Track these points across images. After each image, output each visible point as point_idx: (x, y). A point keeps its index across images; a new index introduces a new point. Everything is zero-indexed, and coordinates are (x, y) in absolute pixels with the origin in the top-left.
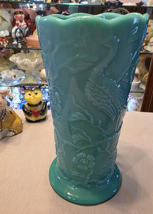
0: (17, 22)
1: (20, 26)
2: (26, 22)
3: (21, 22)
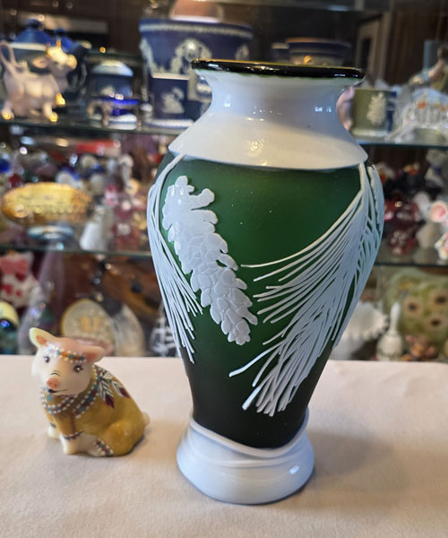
0: (8, 279)
1: (19, 293)
3: (21, 278)
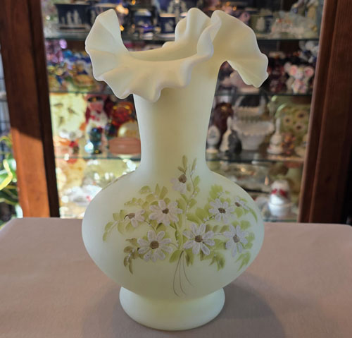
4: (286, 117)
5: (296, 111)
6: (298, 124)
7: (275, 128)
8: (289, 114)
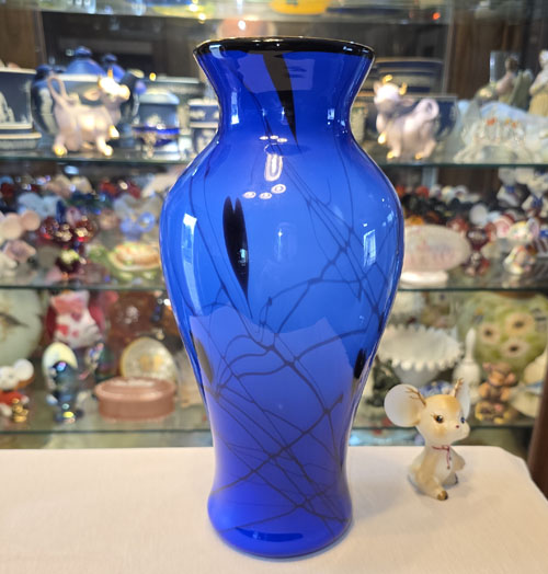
0: (63, 320)
1: (75, 334)
2: (93, 316)
3: (77, 317)
4: (484, 326)
5: (506, 312)
6: (512, 342)
7: (464, 348)
8: (492, 320)
